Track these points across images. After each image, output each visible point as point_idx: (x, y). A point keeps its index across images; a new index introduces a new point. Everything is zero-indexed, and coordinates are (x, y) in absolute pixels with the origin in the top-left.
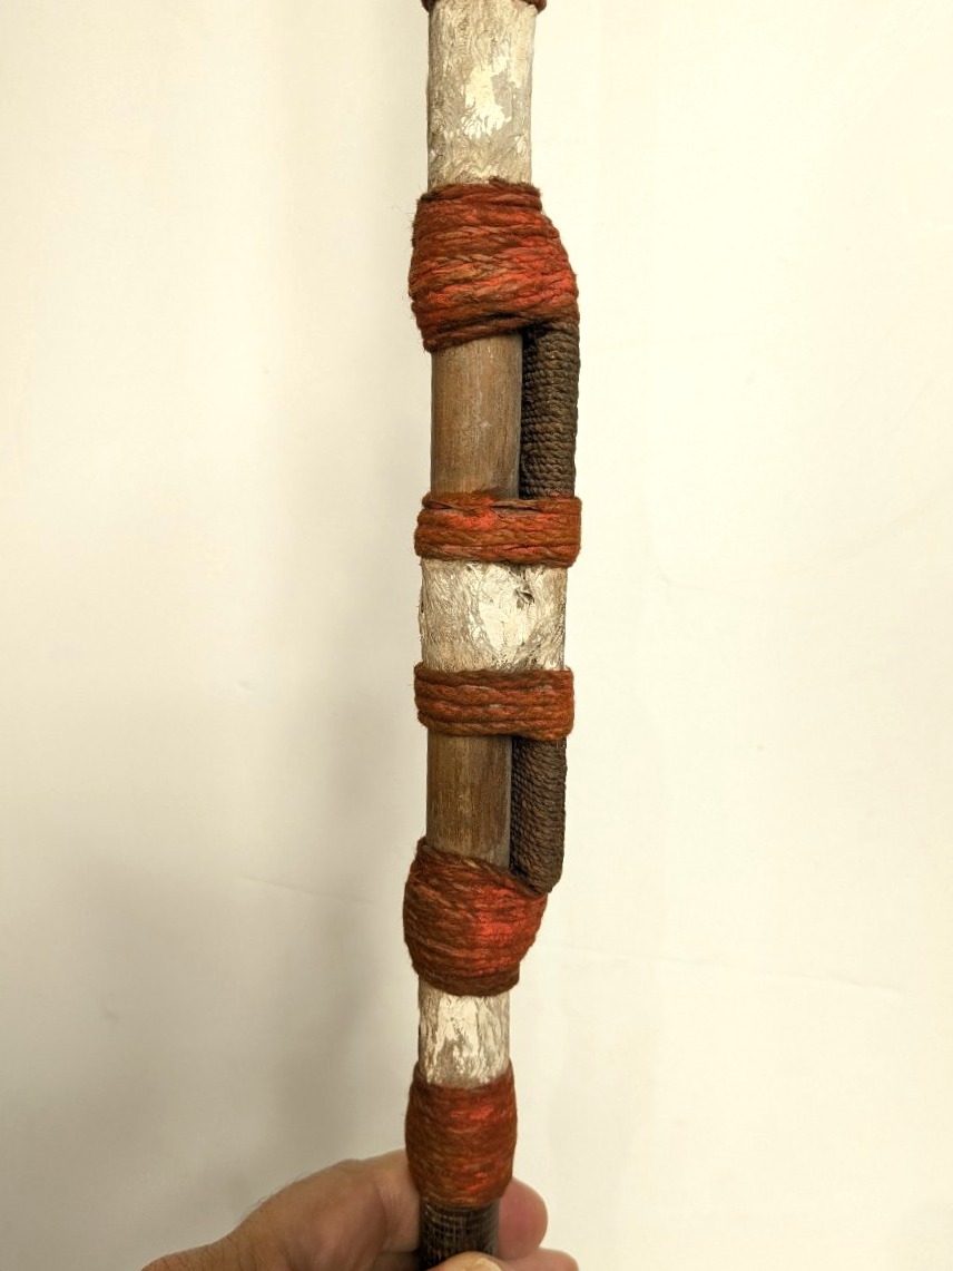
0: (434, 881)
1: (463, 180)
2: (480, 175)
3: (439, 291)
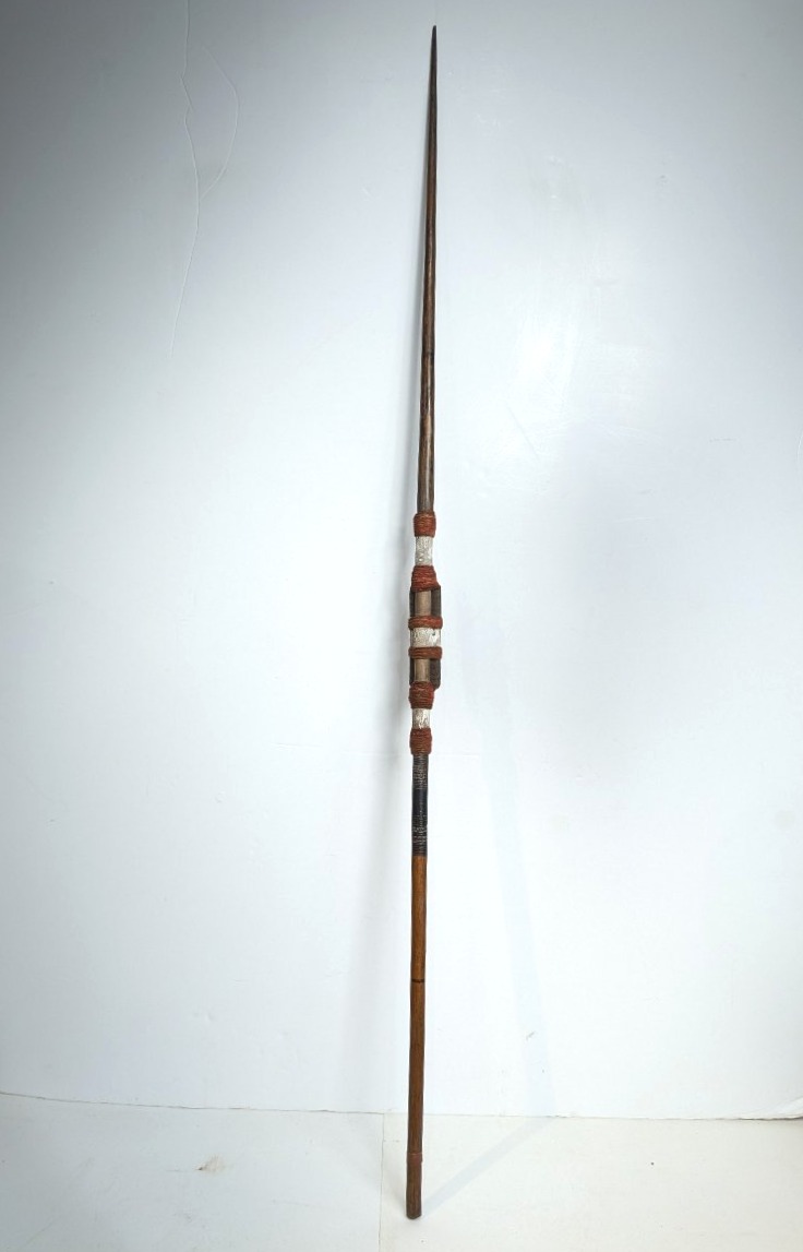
1: (428, 565)
2: (430, 564)
3: (426, 582)
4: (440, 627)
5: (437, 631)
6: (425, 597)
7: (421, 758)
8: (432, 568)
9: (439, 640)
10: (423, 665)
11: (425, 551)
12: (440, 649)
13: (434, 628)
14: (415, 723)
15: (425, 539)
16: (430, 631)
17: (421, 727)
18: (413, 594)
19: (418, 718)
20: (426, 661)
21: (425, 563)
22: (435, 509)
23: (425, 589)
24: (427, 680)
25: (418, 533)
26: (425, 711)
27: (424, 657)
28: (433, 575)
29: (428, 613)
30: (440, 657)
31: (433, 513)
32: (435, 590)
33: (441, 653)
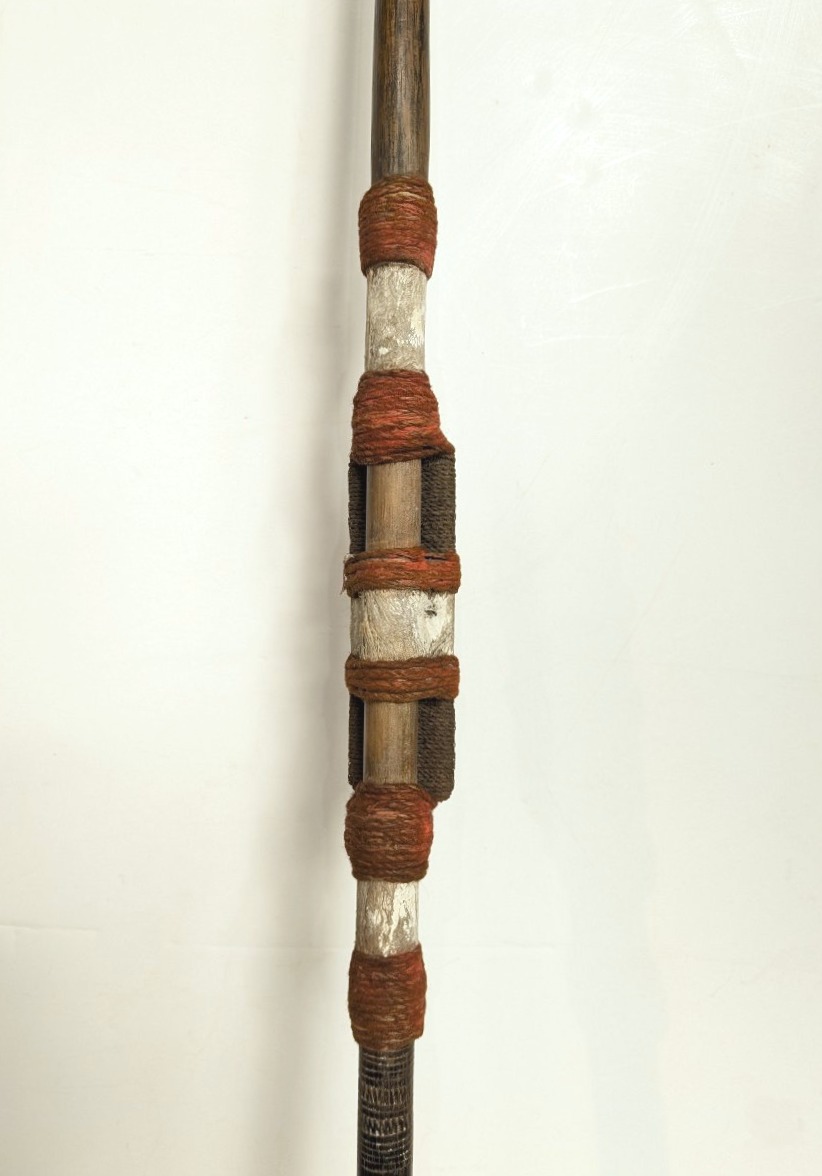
0: (394, 804)
1: (409, 369)
2: (417, 367)
3: (402, 429)
4: (452, 586)
5: (441, 601)
6: (399, 484)
7: (387, 1061)
8: (422, 379)
9: (448, 634)
10: (394, 721)
11: (400, 319)
12: (454, 661)
13: (432, 591)
14: (364, 932)
15: (398, 276)
16: (418, 601)
17: (386, 949)
18: (360, 474)
19: (375, 918)
20: (407, 709)
21: (399, 362)
22: (433, 179)
23: (402, 454)
24: (410, 778)
25: (373, 259)
26: (403, 892)
27: (399, 697)
28: (429, 406)
29: (412, 540)
30: (454, 691)
31: (426, 190)
32: (436, 458)
33: (455, 676)
